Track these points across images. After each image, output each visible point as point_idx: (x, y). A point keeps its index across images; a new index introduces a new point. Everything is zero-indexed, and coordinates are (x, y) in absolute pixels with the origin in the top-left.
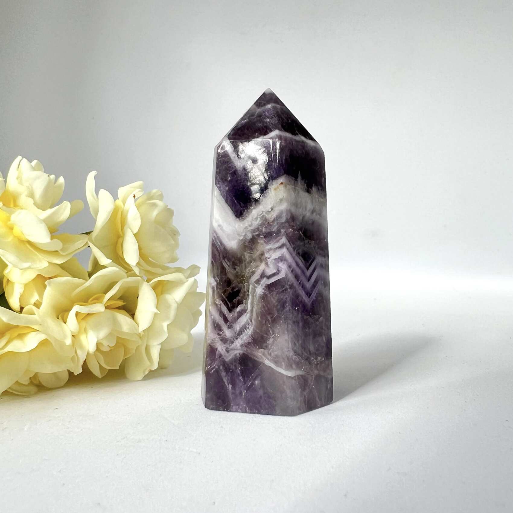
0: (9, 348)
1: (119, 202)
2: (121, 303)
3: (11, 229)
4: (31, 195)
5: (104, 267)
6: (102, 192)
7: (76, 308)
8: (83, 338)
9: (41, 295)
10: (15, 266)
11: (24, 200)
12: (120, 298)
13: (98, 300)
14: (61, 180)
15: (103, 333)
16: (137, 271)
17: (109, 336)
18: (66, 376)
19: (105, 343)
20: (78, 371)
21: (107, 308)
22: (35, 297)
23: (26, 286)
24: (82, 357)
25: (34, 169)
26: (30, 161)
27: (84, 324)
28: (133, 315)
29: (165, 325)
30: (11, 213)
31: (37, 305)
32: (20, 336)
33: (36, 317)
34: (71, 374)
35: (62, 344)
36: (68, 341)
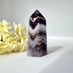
0: (3, 47)
1: (18, 26)
2: (19, 41)
3: (3, 30)
4: (5, 25)
5: (16, 36)
6: (16, 25)
7: (12, 42)
8: (13, 46)
9: (7, 39)
10: (3, 35)
11: (4, 26)
12: (19, 40)
13: (15, 40)
14: (10, 23)
15: (16, 45)
16: (21, 36)
17: (17, 45)
18: (11, 51)
19: (16, 46)
20: (13, 50)
21: (17, 41)
22: (6, 40)
23: (5, 38)
24: (13, 48)
25: (6, 22)
26: (5, 20)
27: (13, 44)
28: (20, 42)
29: (25, 44)
30: (3, 28)
31: (7, 41)
32: (4, 45)
33: (7, 43)
34: (12, 51)
35: (10, 47)
36: (11, 46)
